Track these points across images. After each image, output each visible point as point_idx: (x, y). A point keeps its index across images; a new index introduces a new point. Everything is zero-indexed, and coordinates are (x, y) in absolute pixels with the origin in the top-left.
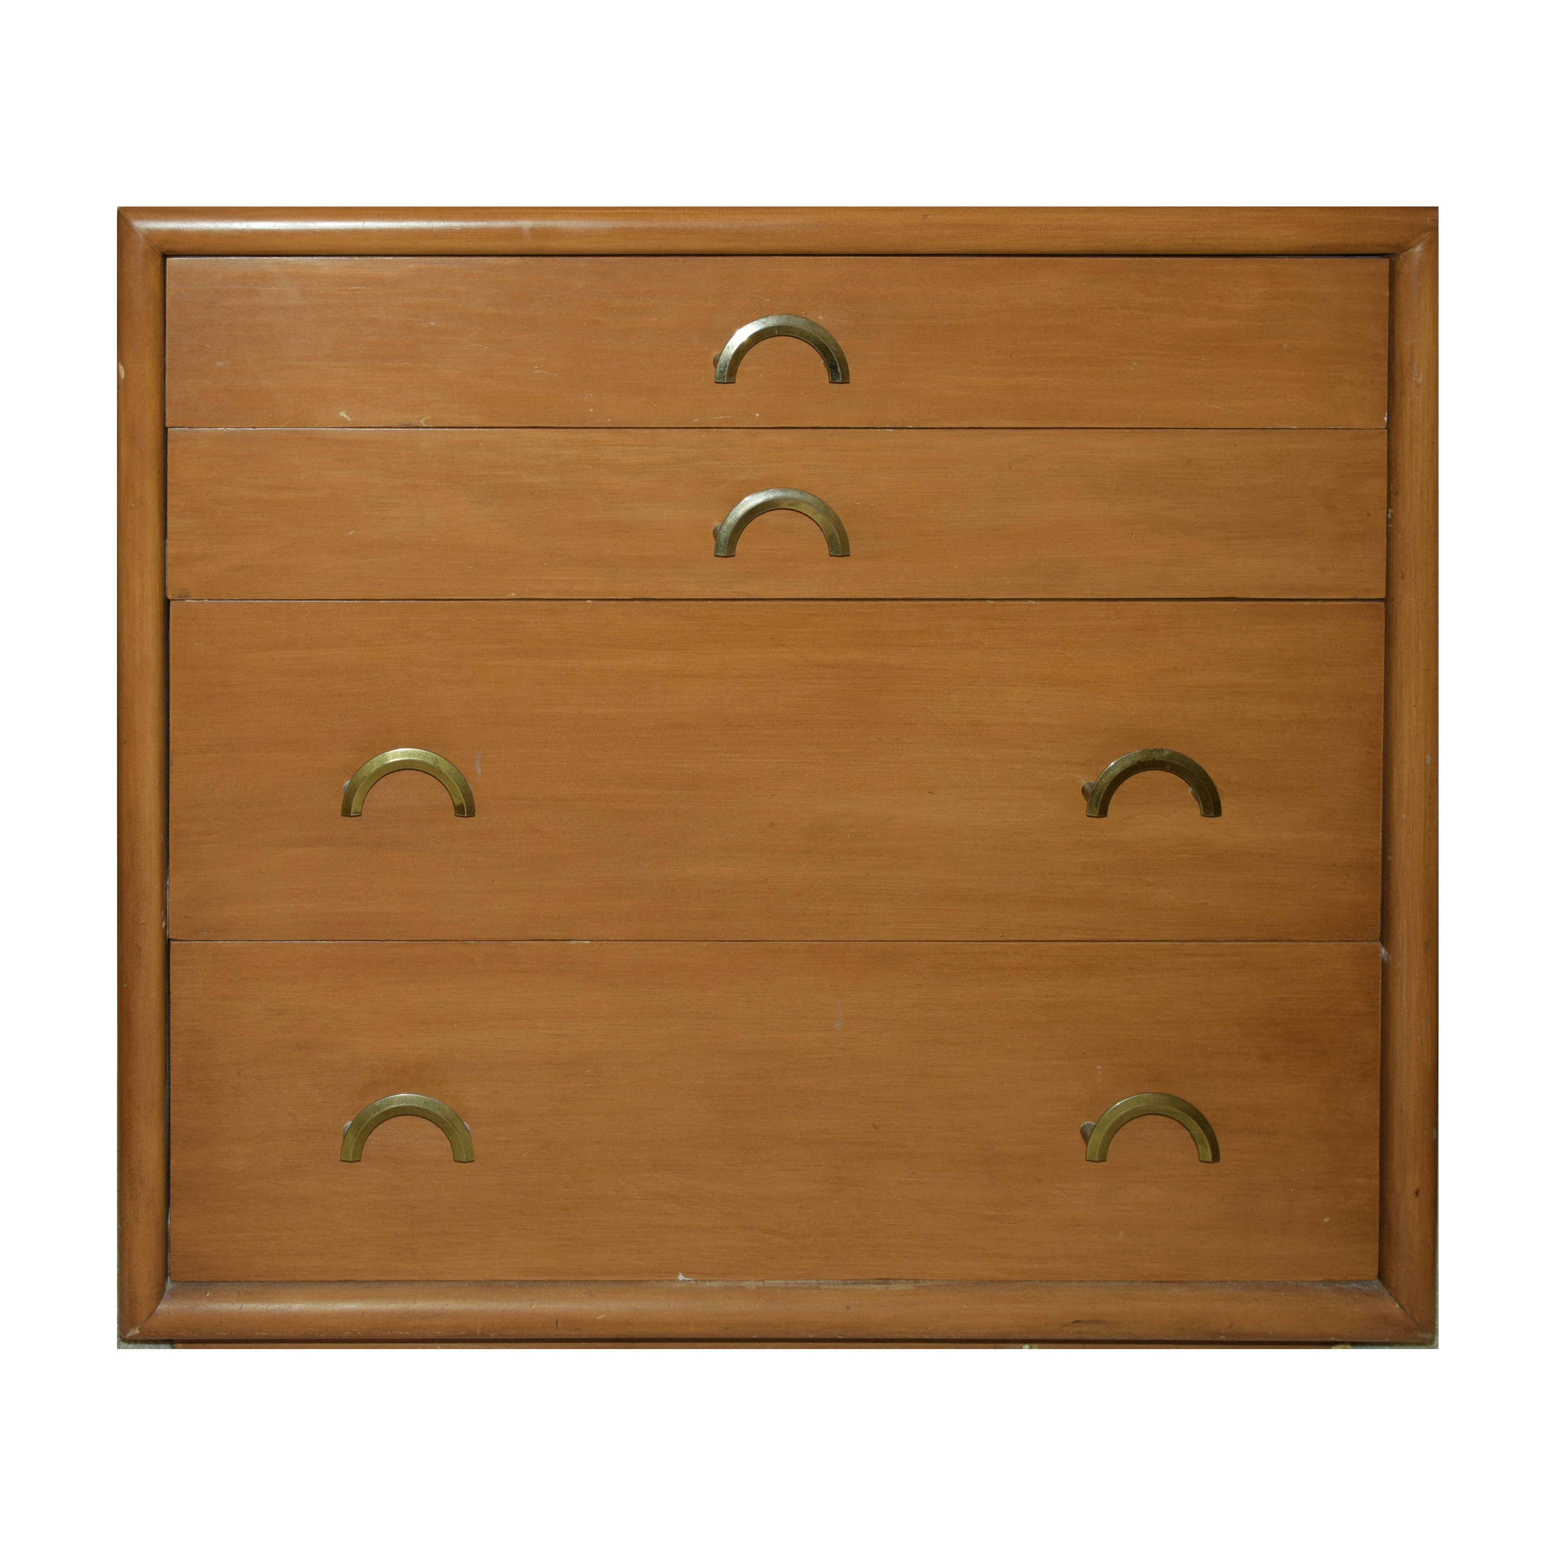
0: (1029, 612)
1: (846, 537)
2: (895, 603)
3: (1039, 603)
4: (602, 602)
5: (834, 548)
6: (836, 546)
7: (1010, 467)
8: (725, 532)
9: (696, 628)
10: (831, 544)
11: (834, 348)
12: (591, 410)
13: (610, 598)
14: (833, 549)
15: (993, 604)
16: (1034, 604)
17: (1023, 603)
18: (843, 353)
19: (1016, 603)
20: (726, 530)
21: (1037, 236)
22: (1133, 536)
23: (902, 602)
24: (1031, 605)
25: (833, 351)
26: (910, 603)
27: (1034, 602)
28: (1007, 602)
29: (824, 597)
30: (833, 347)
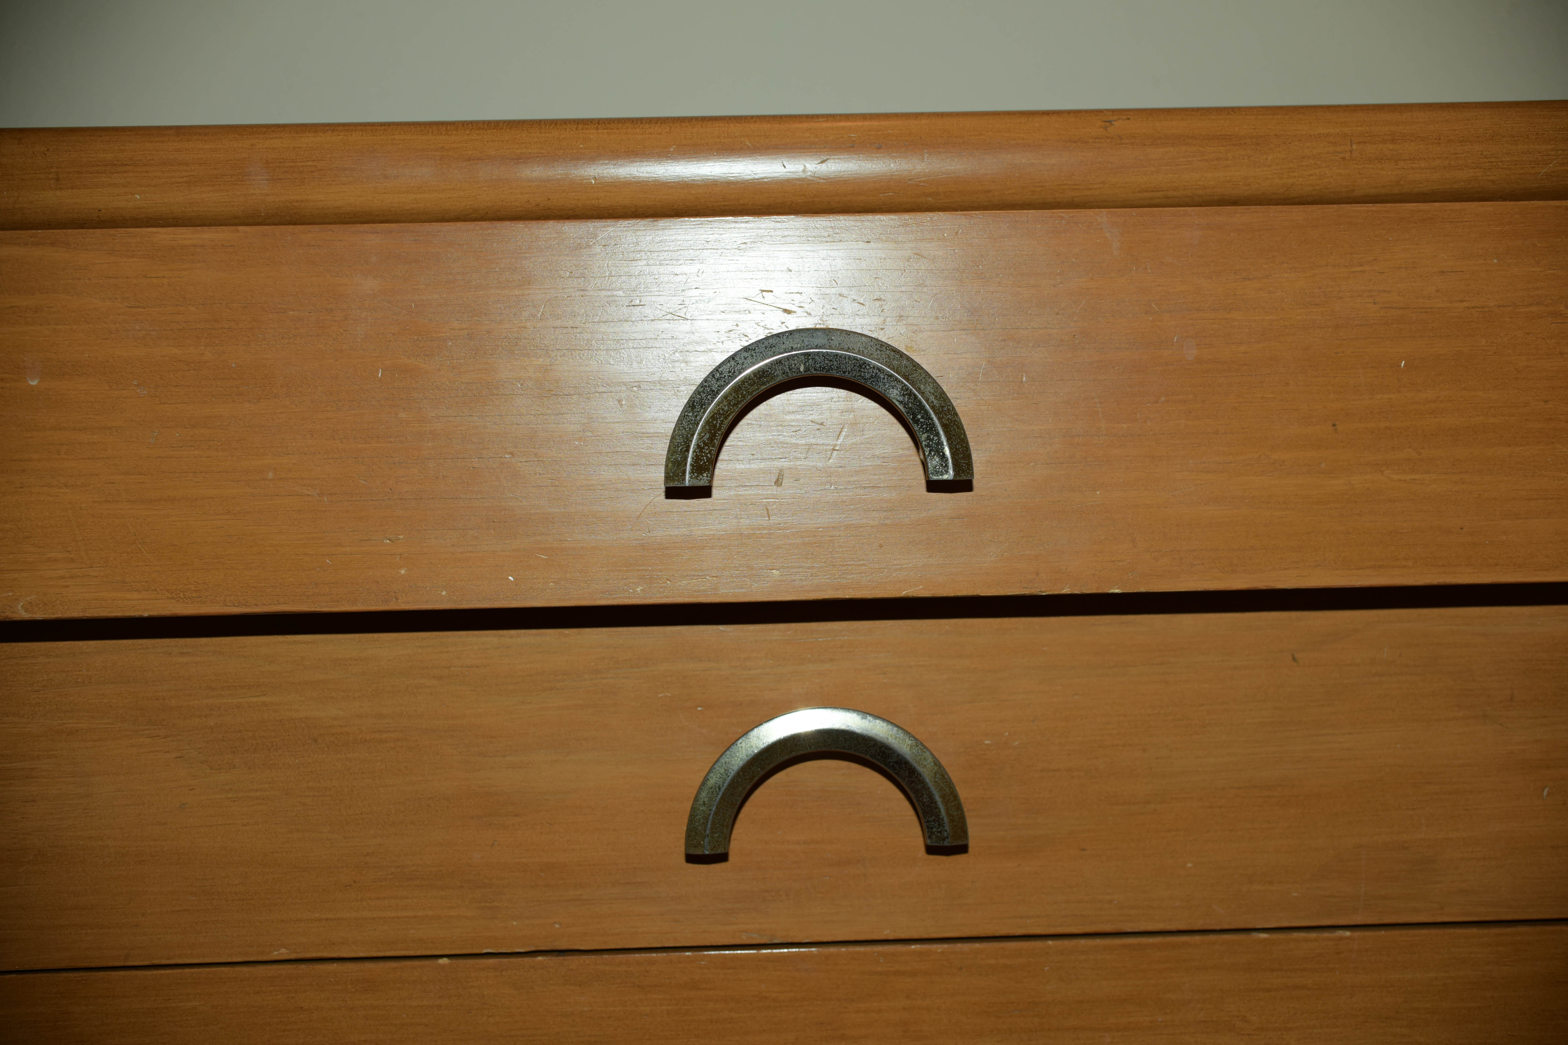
0: (1338, 953)
1: (959, 807)
2: (1066, 943)
3: (1357, 934)
4: (470, 962)
5: (934, 830)
6: (939, 825)
7: (1294, 659)
8: (704, 804)
9: (665, 1008)
10: (928, 822)
11: (935, 402)
12: (403, 572)
13: (485, 951)
14: (932, 833)
15: (1265, 939)
16: (1348, 938)
17: (1326, 935)
18: (956, 414)
19: (1313, 935)
20: (706, 800)
21: (1344, 158)
22: (1545, 793)
23: (1083, 942)
24: (1341, 939)
25: (933, 407)
26: (1098, 942)
27: (1348, 934)
28: (1295, 935)
29: (925, 936)
30: (932, 398)
